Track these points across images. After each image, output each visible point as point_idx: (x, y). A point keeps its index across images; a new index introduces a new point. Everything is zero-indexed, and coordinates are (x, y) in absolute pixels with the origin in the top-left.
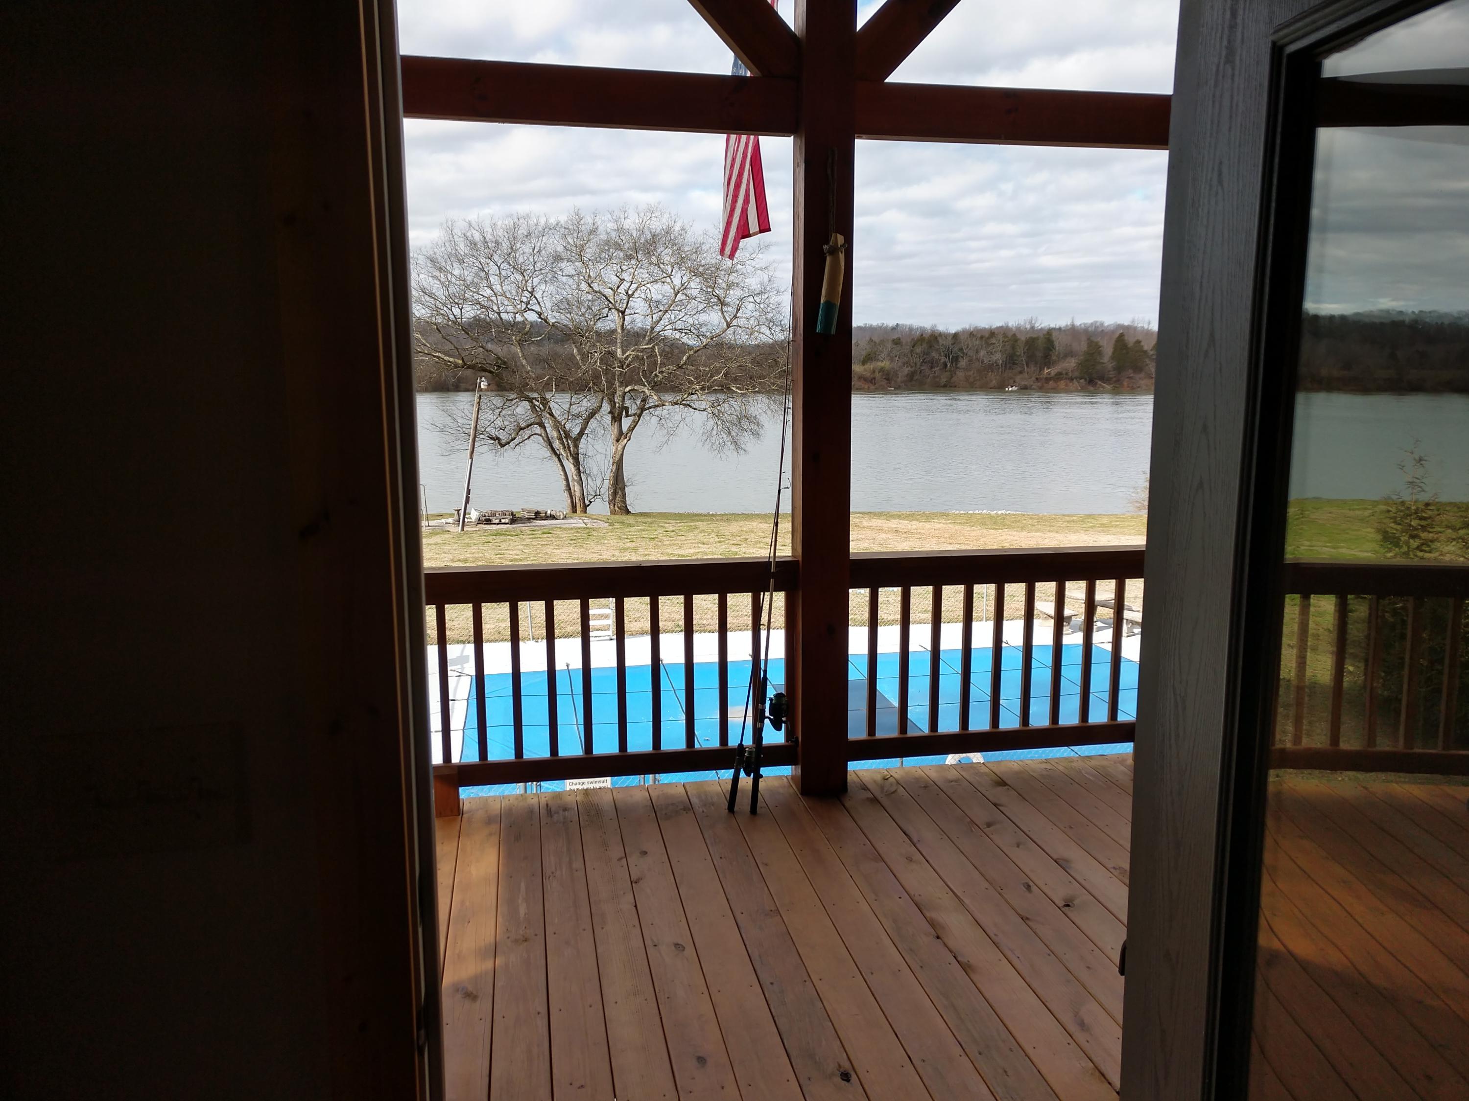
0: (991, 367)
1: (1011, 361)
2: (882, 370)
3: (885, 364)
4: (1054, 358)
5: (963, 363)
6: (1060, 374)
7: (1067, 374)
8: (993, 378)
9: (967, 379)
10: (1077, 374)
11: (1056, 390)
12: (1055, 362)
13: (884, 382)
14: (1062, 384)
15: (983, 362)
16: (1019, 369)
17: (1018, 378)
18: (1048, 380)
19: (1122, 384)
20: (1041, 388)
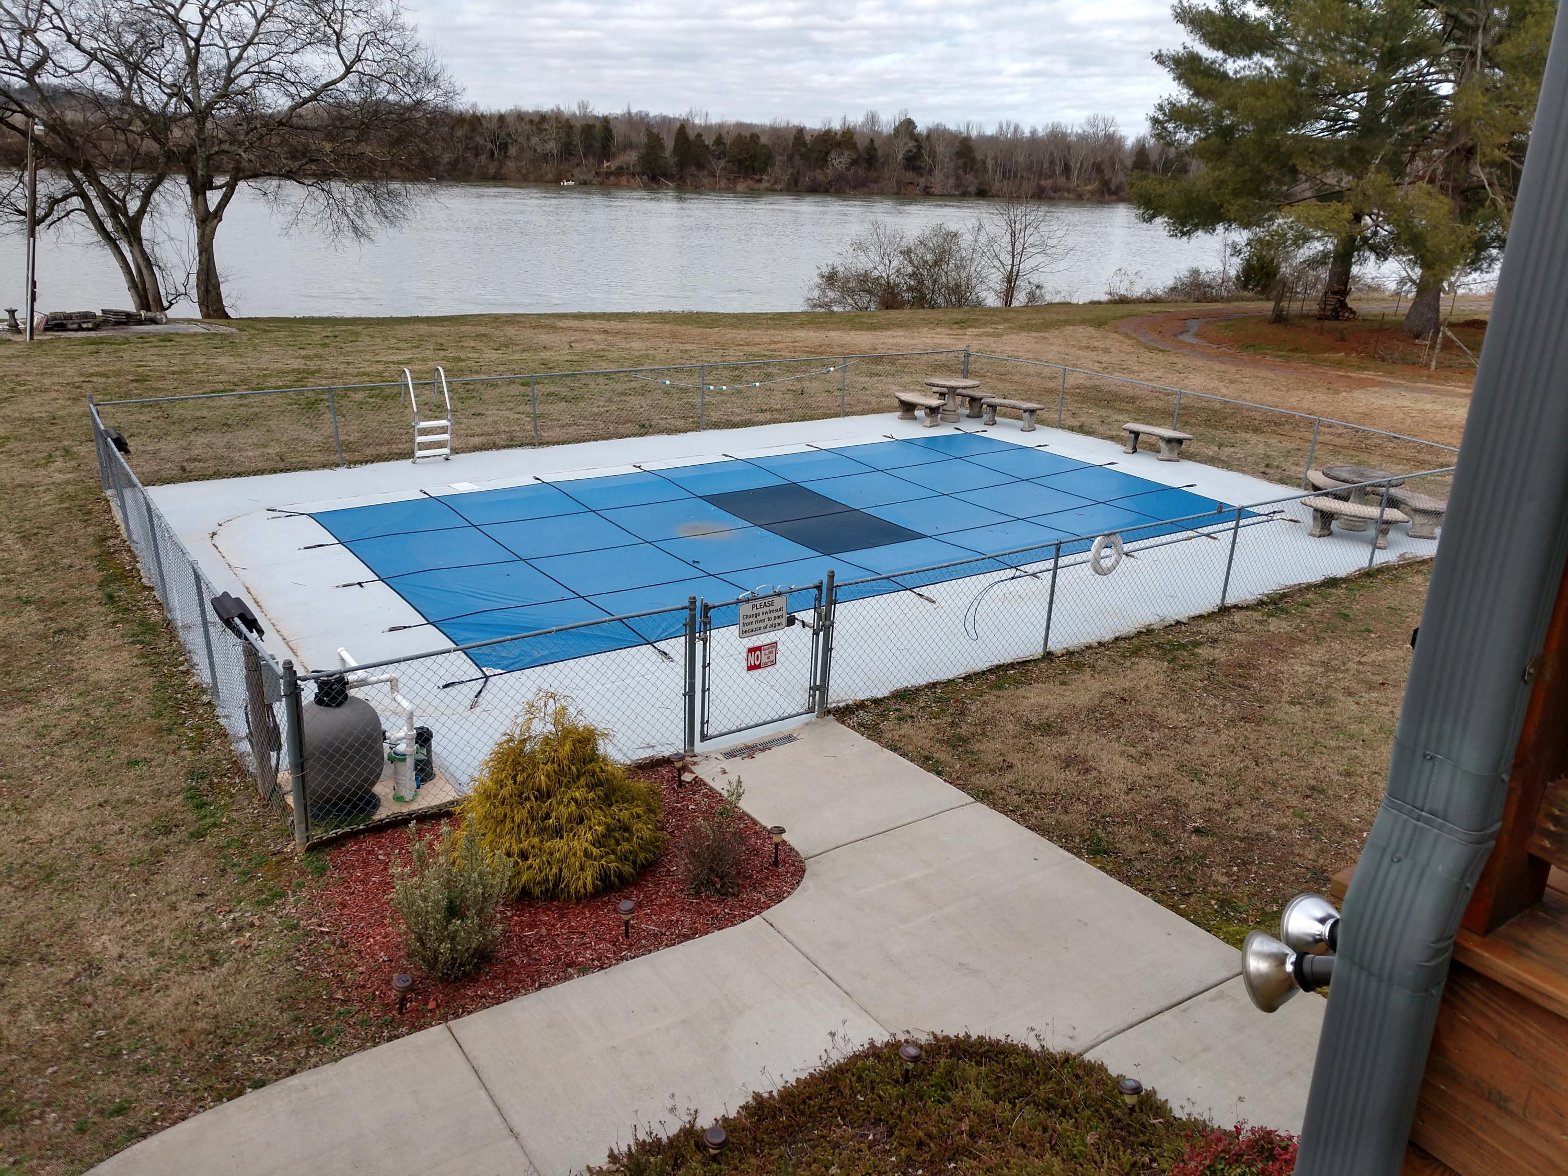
0: (546, 157)
1: (567, 150)
2: (420, 155)
4: (613, 150)
5: (513, 151)
6: (620, 168)
7: (628, 168)
8: (549, 170)
9: (519, 170)
10: (638, 169)
11: (617, 186)
12: (614, 155)
13: (424, 171)
14: (624, 179)
15: (535, 151)
16: (576, 161)
17: (576, 172)
18: (608, 174)
19: (684, 182)
20: (601, 184)
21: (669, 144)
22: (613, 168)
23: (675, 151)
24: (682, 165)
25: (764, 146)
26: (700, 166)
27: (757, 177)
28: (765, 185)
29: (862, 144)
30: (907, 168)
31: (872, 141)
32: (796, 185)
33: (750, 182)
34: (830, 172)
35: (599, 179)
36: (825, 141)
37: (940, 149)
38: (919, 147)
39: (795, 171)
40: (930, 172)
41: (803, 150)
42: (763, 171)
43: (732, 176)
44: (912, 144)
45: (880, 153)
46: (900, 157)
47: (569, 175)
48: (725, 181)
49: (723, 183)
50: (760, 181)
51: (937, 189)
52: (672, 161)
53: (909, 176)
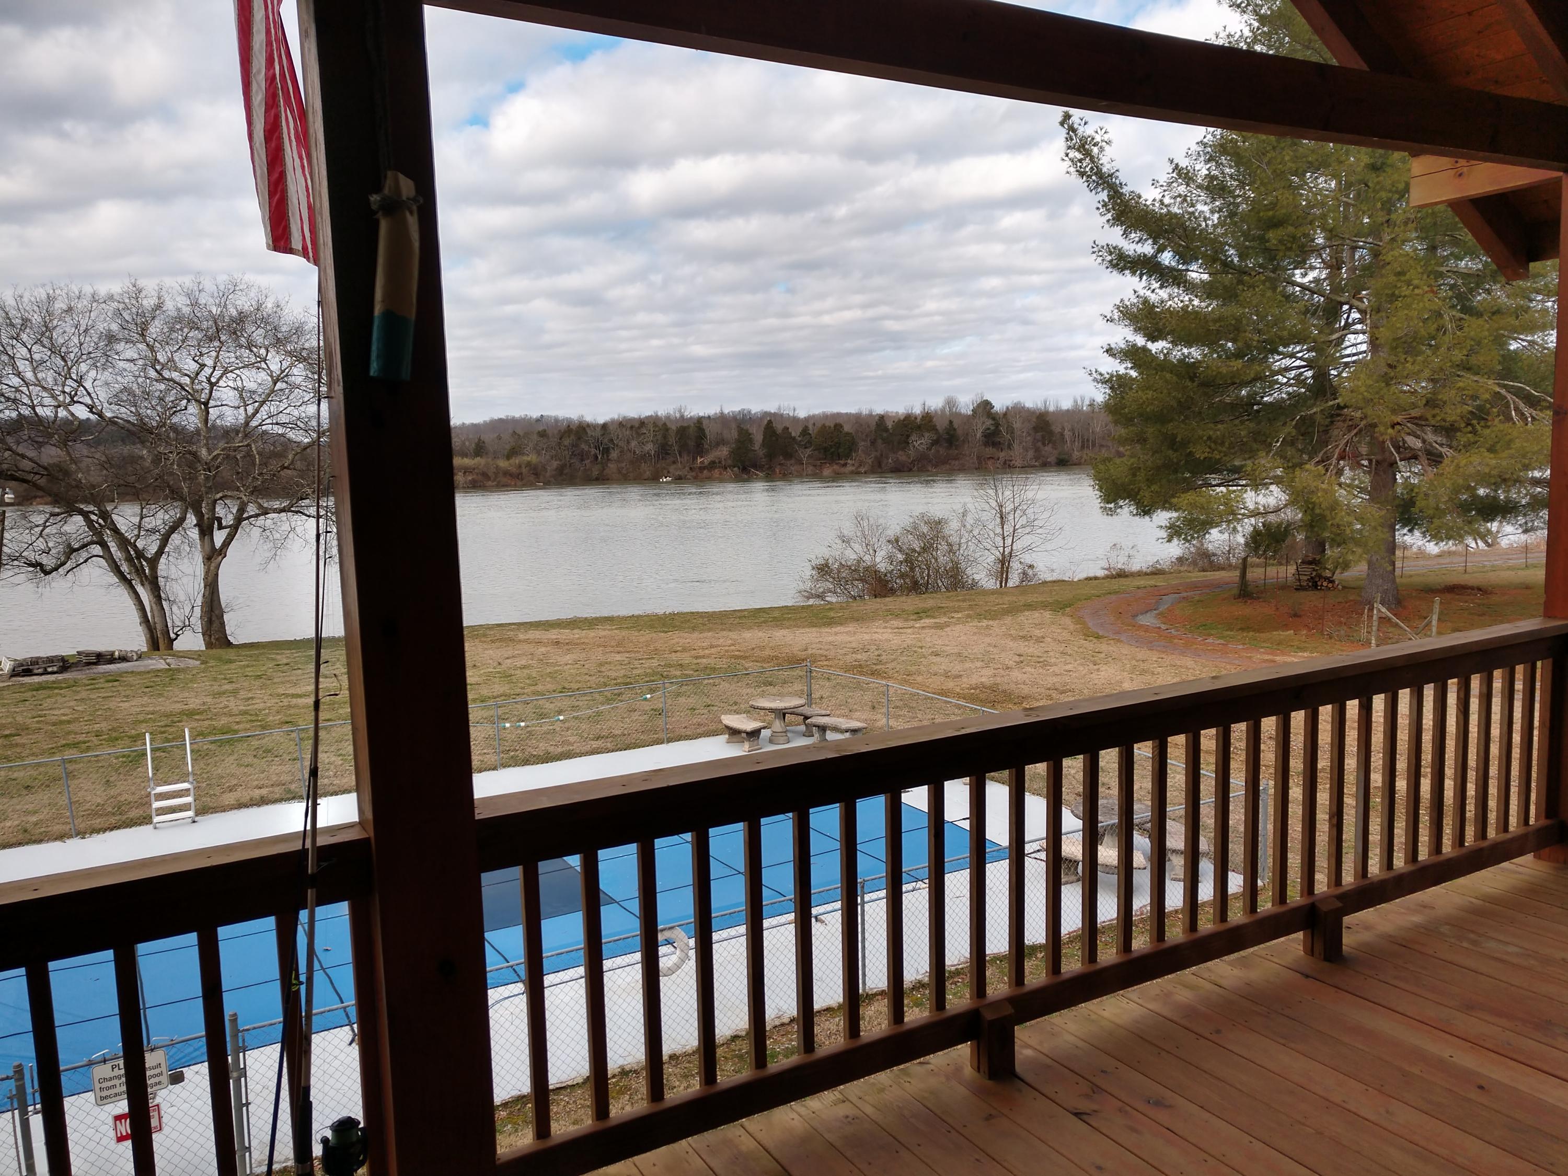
0: (644, 457)
1: (664, 451)
2: (529, 464)
3: (532, 458)
4: (706, 446)
5: (614, 454)
6: (713, 462)
7: (720, 462)
8: (646, 469)
9: (619, 471)
10: (730, 462)
11: (710, 479)
12: (707, 452)
13: (532, 478)
14: (716, 473)
15: (635, 452)
16: (672, 459)
18: (702, 469)
19: (774, 471)
20: (695, 478)
21: (758, 437)
22: (706, 462)
23: (763, 444)
24: (771, 456)
25: (848, 434)
26: (788, 455)
27: (842, 462)
28: (849, 468)
29: (941, 425)
30: (986, 444)
31: (951, 422)
32: (880, 466)
33: (836, 467)
34: (911, 452)
35: (694, 474)
36: (906, 426)
37: (1017, 425)
38: (997, 425)
39: (878, 454)
40: (1010, 446)
41: (885, 435)
42: (848, 456)
43: (818, 463)
44: (989, 422)
45: (960, 432)
46: (979, 435)
47: (665, 472)
48: (811, 468)
49: (810, 469)
50: (845, 465)
51: (1018, 463)
52: (761, 453)
53: (990, 451)
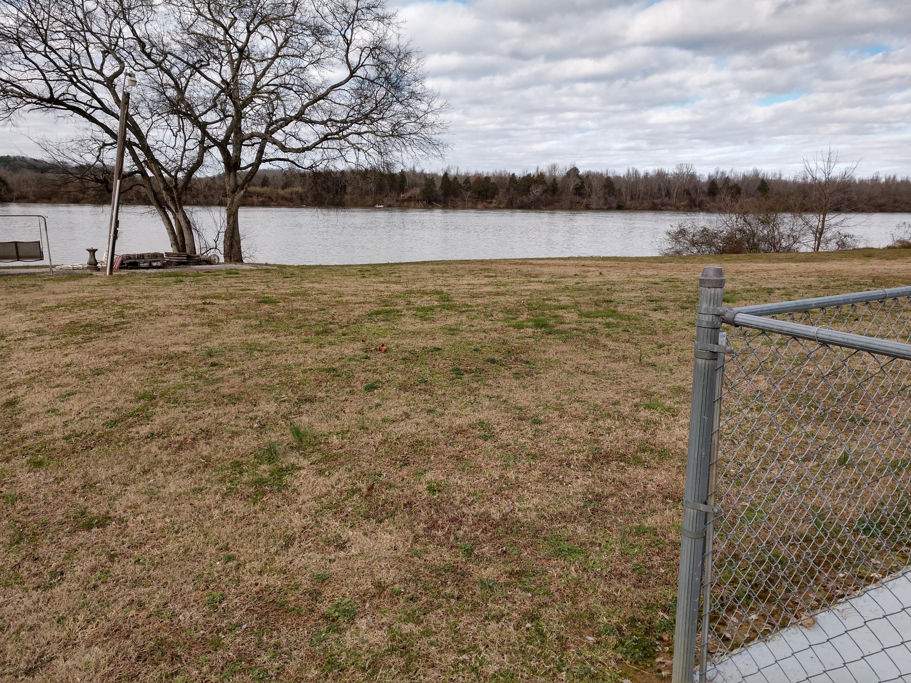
0: (367, 193)
1: (380, 189)
2: (297, 193)
3: (299, 189)
4: (406, 187)
5: (349, 190)
6: (410, 197)
7: (415, 197)
8: (369, 199)
9: (352, 199)
10: (421, 197)
11: (408, 207)
12: (407, 191)
13: (299, 202)
14: (412, 204)
15: (362, 189)
16: (385, 194)
17: (385, 200)
18: (403, 201)
19: (447, 204)
20: (400, 206)
21: (438, 184)
22: (406, 197)
23: (442, 187)
24: (446, 195)
25: (493, 183)
26: (456, 195)
27: (489, 201)
28: (493, 205)
29: (549, 182)
30: (575, 194)
31: (555, 179)
32: (512, 205)
33: (485, 203)
34: (531, 197)
35: (398, 204)
36: (528, 180)
37: (595, 183)
38: (583, 182)
39: (511, 197)
40: (589, 196)
41: (515, 185)
42: (492, 198)
43: (474, 200)
44: (578, 181)
45: (559, 186)
46: (571, 189)
47: (381, 202)
49: (470, 204)
50: (491, 203)
51: (593, 206)
52: (440, 193)
53: (577, 198)
